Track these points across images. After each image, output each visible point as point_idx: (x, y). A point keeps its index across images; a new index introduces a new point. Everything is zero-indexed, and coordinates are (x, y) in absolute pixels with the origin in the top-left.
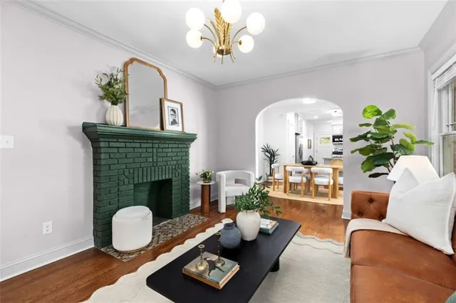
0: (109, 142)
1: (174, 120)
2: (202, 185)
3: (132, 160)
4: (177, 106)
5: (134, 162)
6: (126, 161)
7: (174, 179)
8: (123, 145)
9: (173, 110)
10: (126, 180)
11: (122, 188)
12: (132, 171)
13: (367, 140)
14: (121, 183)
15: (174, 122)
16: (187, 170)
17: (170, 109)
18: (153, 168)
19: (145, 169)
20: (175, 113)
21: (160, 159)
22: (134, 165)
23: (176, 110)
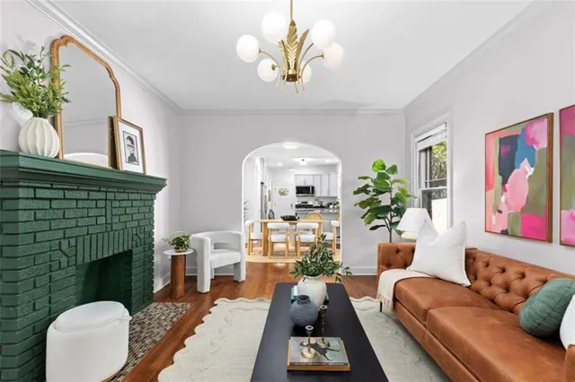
0: (35, 188)
1: (132, 155)
2: (173, 256)
3: (73, 223)
4: (136, 133)
5: (77, 226)
6: (63, 224)
7: (135, 250)
8: (60, 194)
9: (130, 138)
10: (64, 259)
11: (56, 275)
12: (73, 242)
13: (367, 192)
14: (55, 266)
15: (132, 159)
16: (151, 234)
17: (126, 136)
18: (106, 235)
19: (94, 237)
20: (133, 143)
21: (116, 220)
22: (77, 232)
23: (134, 139)
